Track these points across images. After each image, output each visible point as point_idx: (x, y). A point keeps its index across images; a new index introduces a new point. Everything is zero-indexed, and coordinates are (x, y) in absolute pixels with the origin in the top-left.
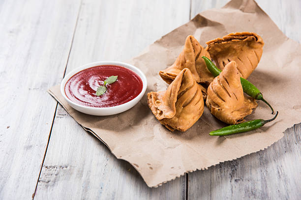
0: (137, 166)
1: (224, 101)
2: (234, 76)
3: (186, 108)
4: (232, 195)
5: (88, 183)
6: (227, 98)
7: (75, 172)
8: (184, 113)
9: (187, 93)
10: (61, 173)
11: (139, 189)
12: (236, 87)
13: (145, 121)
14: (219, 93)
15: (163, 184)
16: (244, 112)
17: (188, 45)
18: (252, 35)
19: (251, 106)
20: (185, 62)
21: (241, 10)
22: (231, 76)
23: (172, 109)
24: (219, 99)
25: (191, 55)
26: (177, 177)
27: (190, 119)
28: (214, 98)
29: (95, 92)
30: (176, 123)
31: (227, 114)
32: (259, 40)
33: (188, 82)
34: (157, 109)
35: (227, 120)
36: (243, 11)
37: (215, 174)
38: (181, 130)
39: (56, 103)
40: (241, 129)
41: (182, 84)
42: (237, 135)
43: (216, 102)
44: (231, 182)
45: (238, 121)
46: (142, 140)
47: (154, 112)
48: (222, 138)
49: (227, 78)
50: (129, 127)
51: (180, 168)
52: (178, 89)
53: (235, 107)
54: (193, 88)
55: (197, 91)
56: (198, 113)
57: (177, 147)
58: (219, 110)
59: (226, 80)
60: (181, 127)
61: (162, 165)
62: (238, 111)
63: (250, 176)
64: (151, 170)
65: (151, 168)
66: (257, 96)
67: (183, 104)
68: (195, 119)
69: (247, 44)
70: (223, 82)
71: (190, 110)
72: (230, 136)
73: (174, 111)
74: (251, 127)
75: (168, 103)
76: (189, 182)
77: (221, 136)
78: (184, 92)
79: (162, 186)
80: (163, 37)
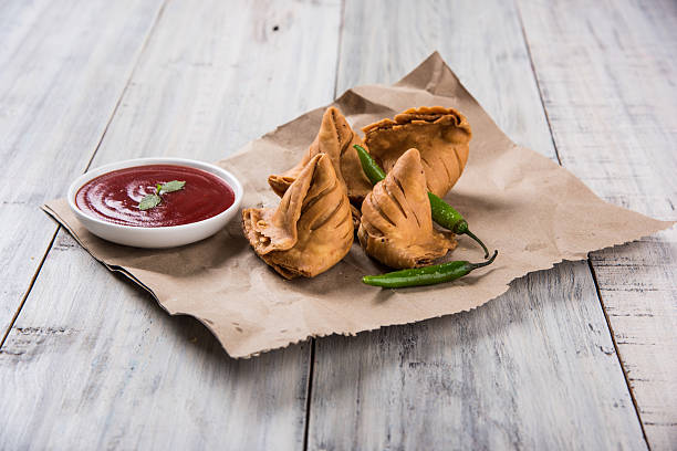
0: (211, 323)
2: (414, 176)
3: (319, 232)
4: (403, 389)
5: (105, 358)
6: (400, 219)
7: (80, 341)
8: (314, 241)
9: (321, 201)
10: (51, 340)
11: (210, 372)
12: (418, 200)
13: (234, 261)
14: (384, 208)
15: (262, 353)
17: (328, 125)
18: (452, 112)
19: (446, 245)
21: (429, 90)
22: (410, 176)
23: (290, 234)
24: (384, 220)
25: (333, 144)
26: (291, 344)
27: (326, 255)
28: (374, 218)
29: (137, 204)
30: (296, 261)
31: (398, 247)
32: (464, 123)
33: (324, 180)
34: (259, 235)
35: (398, 259)
36: (433, 93)
37: (371, 353)
38: (306, 273)
39: (57, 226)
40: (426, 277)
41: (311, 184)
42: (417, 289)
44: (401, 366)
45: (420, 262)
46: (225, 292)
47: (253, 241)
48: (387, 292)
50: (201, 271)
51: (299, 330)
52: (304, 194)
53: (415, 238)
54: (334, 193)
55: (342, 202)
56: (342, 244)
57: (295, 303)
58: (383, 241)
60: (305, 268)
61: (264, 329)
63: (440, 358)
64: (238, 333)
65: (240, 330)
66: (457, 225)
67: (313, 222)
68: (334, 257)
69: (440, 134)
71: (325, 237)
72: (404, 290)
73: (293, 237)
74: (444, 275)
75: (282, 222)
76: (315, 364)
77: (386, 288)
78: (315, 200)
79: (260, 357)
80: (279, 128)
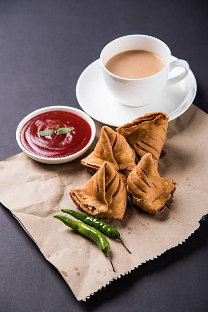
1: (145, 192)
16: (164, 199)
20: (103, 152)
43: (137, 193)
49: (145, 170)
59: (144, 172)
62: (158, 198)
70: (141, 174)
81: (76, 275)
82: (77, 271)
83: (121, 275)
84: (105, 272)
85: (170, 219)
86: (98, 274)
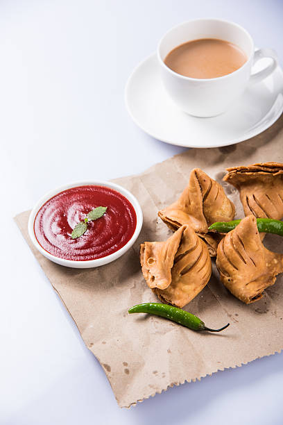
1: (237, 269)
2: (251, 236)
3: (186, 276)
6: (241, 264)
8: (182, 282)
9: (187, 257)
12: (254, 250)
14: (230, 258)
16: (264, 283)
17: (192, 182)
19: (276, 270)
20: (190, 204)
22: (248, 236)
23: (166, 277)
24: (230, 265)
25: (197, 196)
27: (191, 292)
28: (224, 263)
30: (170, 296)
31: (239, 287)
33: (188, 243)
34: (148, 271)
38: (177, 306)
41: (180, 244)
43: (226, 269)
45: (254, 298)
47: (145, 274)
49: (242, 239)
52: (175, 251)
53: (251, 275)
54: (195, 251)
55: (201, 253)
56: (201, 282)
58: (229, 280)
59: (241, 241)
62: (255, 281)
67: (182, 270)
68: (196, 292)
70: (237, 243)
71: (189, 279)
73: (168, 280)
75: (162, 267)
78: (183, 256)
81: (123, 371)
82: (126, 367)
83: (186, 381)
84: (163, 373)
85: (269, 313)
86: (154, 375)
